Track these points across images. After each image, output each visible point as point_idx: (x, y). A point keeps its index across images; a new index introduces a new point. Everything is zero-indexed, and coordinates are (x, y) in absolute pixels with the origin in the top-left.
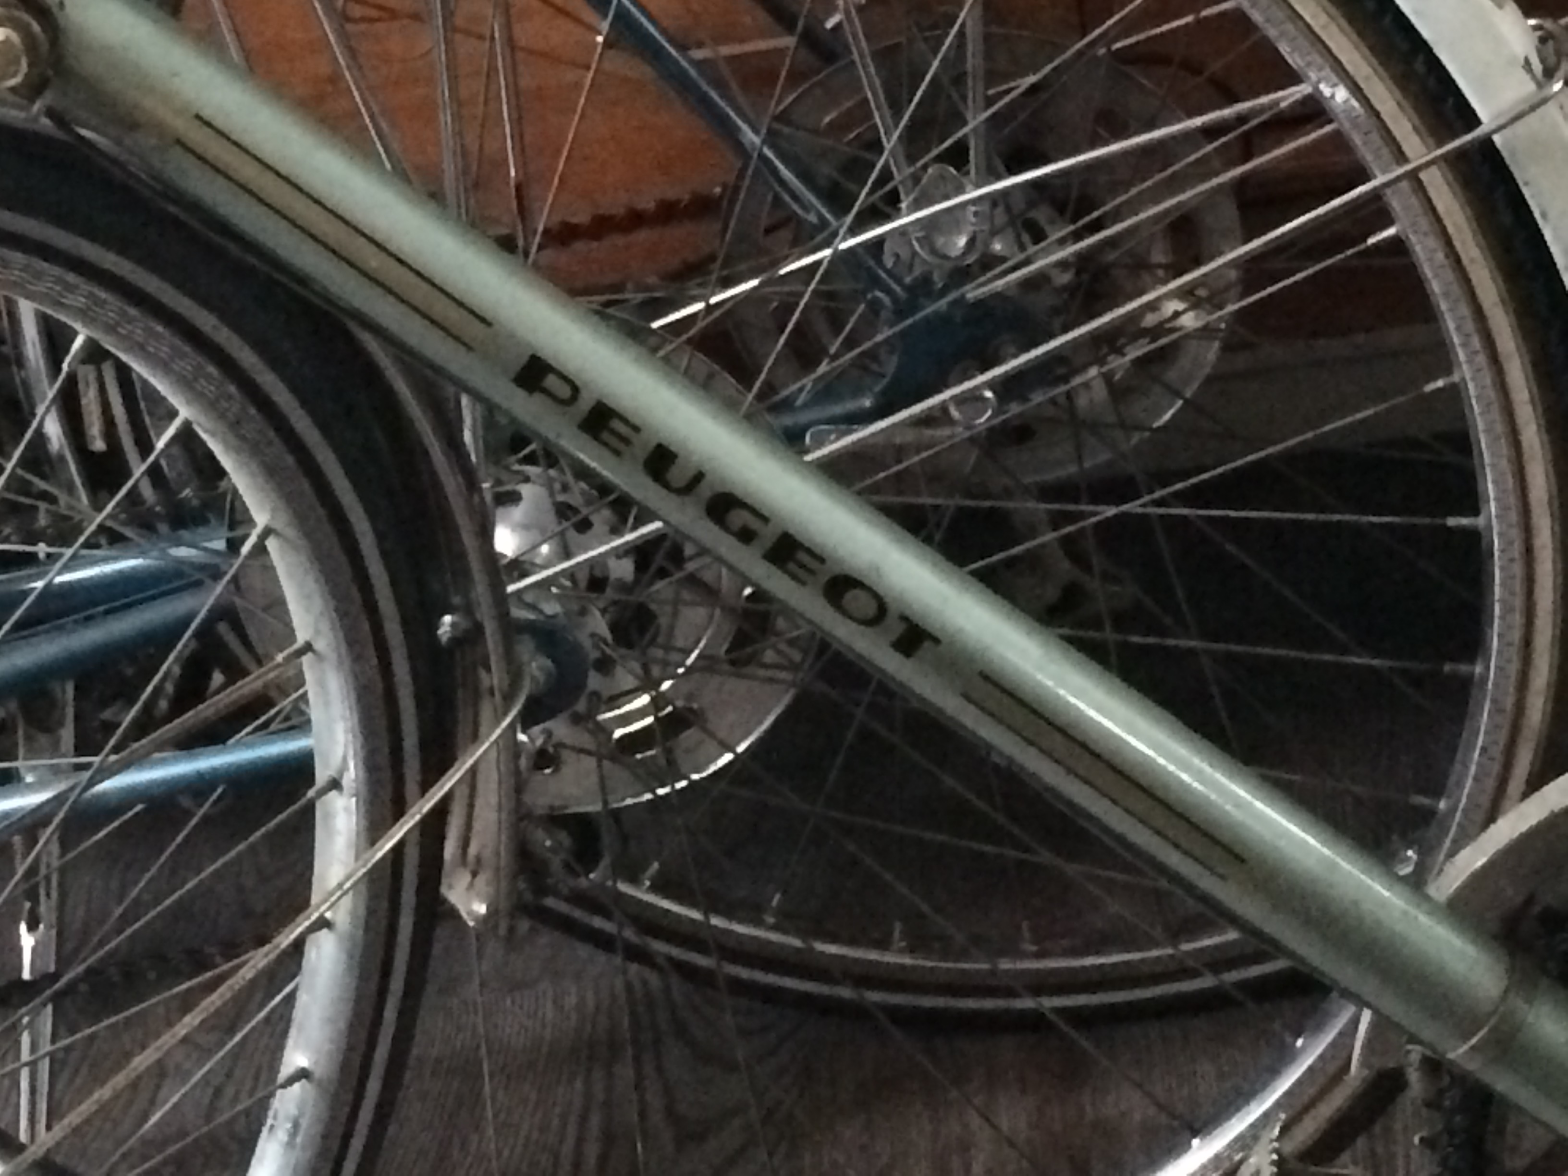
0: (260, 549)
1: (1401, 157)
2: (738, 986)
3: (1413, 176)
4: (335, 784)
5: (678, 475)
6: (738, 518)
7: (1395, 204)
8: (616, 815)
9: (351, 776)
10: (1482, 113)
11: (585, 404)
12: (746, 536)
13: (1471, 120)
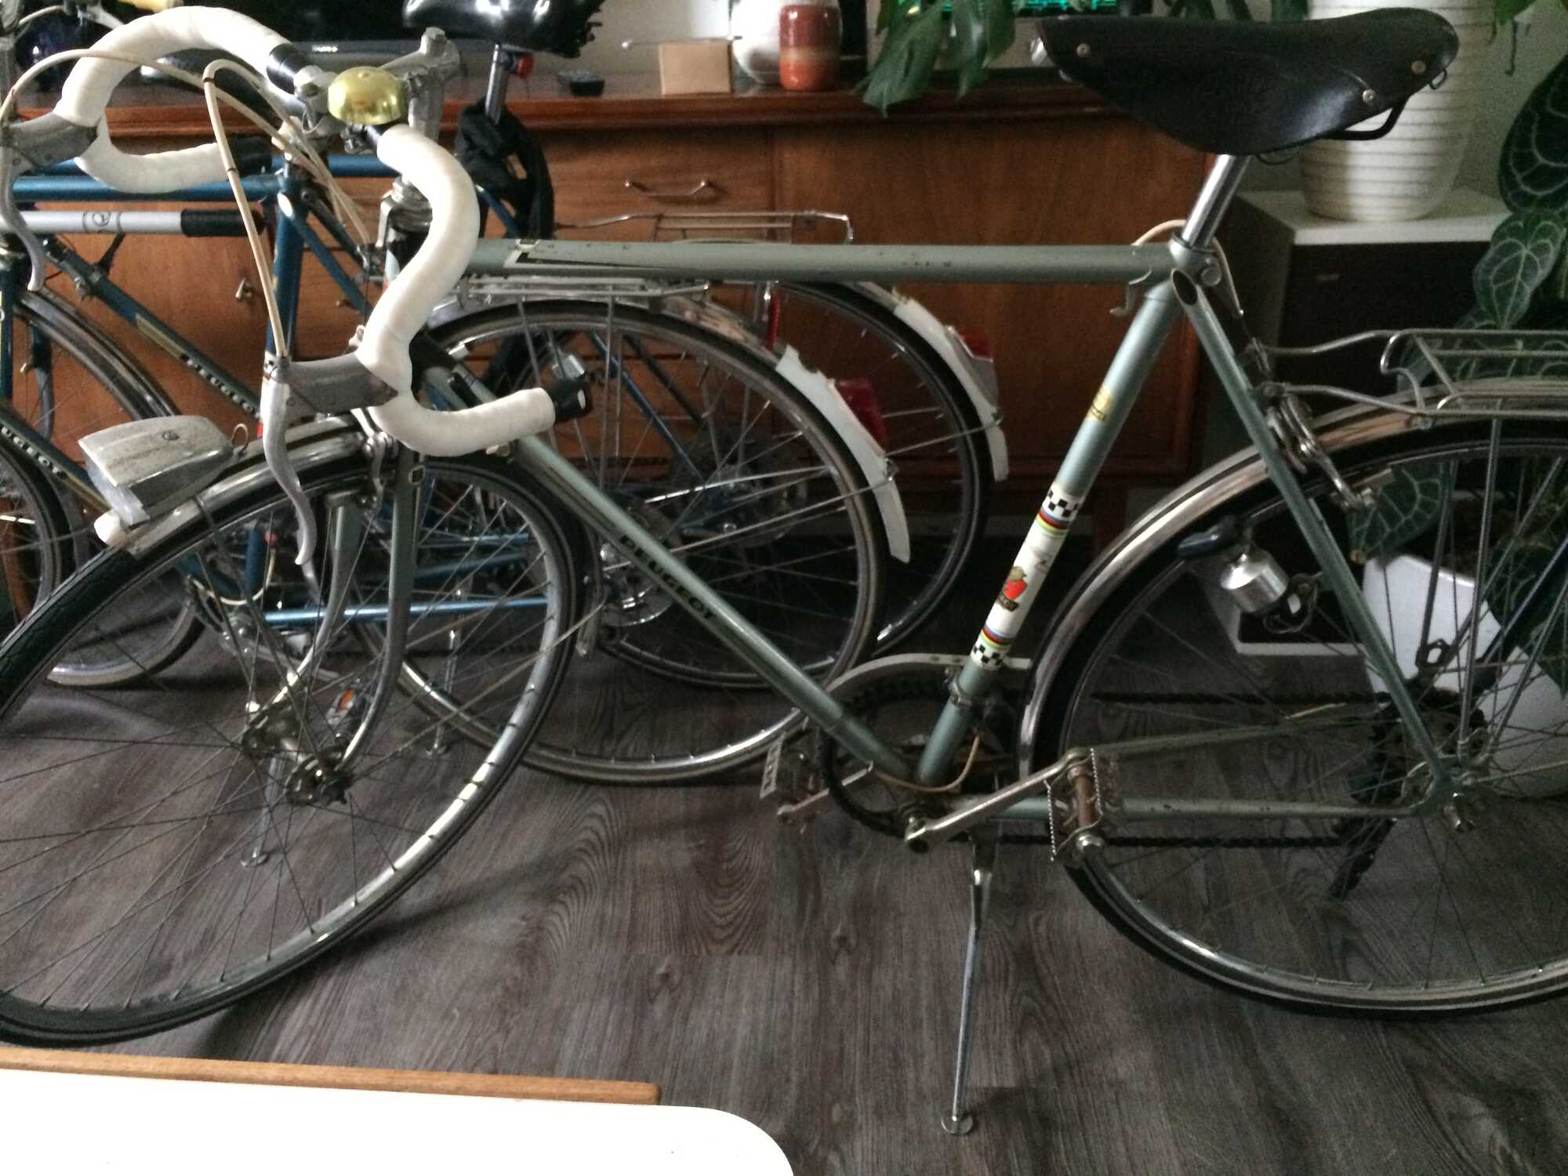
0: (542, 559)
1: (848, 490)
2: (647, 671)
3: (852, 498)
4: (552, 617)
5: (657, 568)
6: (670, 581)
7: (846, 502)
8: (621, 628)
9: (556, 616)
10: (870, 482)
11: (636, 549)
12: (672, 585)
13: (866, 484)
